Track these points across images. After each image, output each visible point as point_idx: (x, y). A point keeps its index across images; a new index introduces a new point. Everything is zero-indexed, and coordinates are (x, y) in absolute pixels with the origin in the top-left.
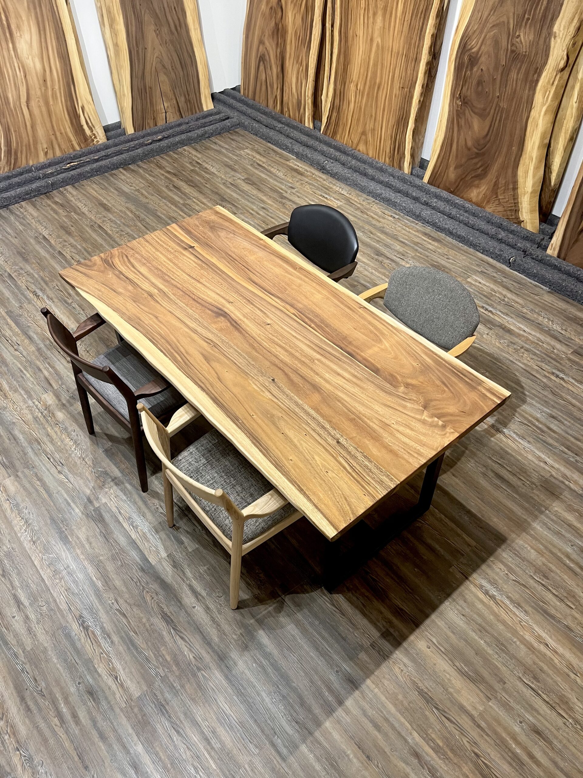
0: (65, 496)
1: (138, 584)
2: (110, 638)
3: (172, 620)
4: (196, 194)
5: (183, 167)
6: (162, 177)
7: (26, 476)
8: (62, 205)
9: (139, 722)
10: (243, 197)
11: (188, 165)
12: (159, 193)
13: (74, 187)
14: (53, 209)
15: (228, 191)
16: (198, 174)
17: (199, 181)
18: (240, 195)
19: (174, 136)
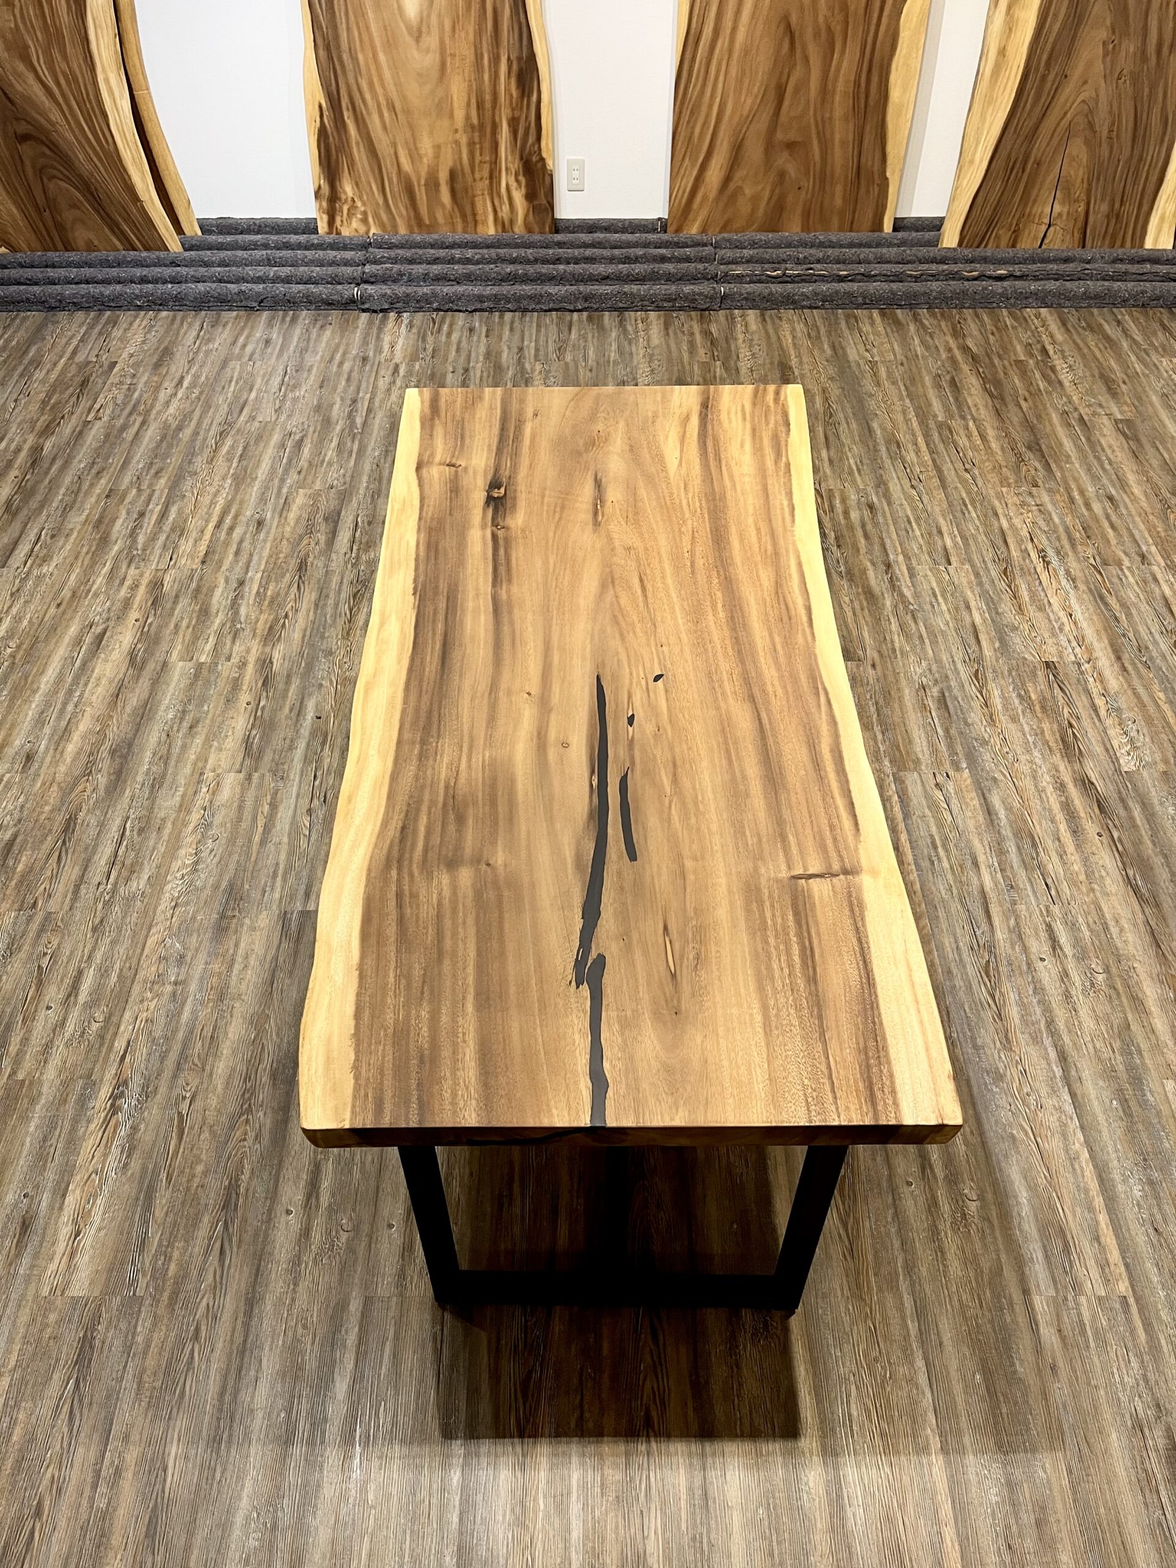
0: (283, 857)
1: (247, 1096)
2: (129, 1156)
3: (236, 1205)
4: (985, 413)
5: (1005, 349)
6: (944, 356)
7: (260, 785)
8: (713, 342)
9: (39, 1341)
10: (1083, 457)
11: (1018, 348)
12: (912, 381)
13: (763, 315)
14: (692, 344)
15: (1061, 432)
16: (1024, 373)
17: (1014, 388)
18: (1079, 449)
19: (1036, 278)
